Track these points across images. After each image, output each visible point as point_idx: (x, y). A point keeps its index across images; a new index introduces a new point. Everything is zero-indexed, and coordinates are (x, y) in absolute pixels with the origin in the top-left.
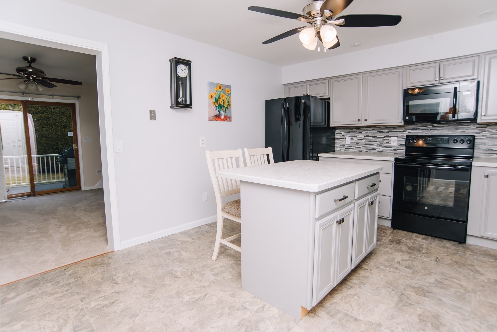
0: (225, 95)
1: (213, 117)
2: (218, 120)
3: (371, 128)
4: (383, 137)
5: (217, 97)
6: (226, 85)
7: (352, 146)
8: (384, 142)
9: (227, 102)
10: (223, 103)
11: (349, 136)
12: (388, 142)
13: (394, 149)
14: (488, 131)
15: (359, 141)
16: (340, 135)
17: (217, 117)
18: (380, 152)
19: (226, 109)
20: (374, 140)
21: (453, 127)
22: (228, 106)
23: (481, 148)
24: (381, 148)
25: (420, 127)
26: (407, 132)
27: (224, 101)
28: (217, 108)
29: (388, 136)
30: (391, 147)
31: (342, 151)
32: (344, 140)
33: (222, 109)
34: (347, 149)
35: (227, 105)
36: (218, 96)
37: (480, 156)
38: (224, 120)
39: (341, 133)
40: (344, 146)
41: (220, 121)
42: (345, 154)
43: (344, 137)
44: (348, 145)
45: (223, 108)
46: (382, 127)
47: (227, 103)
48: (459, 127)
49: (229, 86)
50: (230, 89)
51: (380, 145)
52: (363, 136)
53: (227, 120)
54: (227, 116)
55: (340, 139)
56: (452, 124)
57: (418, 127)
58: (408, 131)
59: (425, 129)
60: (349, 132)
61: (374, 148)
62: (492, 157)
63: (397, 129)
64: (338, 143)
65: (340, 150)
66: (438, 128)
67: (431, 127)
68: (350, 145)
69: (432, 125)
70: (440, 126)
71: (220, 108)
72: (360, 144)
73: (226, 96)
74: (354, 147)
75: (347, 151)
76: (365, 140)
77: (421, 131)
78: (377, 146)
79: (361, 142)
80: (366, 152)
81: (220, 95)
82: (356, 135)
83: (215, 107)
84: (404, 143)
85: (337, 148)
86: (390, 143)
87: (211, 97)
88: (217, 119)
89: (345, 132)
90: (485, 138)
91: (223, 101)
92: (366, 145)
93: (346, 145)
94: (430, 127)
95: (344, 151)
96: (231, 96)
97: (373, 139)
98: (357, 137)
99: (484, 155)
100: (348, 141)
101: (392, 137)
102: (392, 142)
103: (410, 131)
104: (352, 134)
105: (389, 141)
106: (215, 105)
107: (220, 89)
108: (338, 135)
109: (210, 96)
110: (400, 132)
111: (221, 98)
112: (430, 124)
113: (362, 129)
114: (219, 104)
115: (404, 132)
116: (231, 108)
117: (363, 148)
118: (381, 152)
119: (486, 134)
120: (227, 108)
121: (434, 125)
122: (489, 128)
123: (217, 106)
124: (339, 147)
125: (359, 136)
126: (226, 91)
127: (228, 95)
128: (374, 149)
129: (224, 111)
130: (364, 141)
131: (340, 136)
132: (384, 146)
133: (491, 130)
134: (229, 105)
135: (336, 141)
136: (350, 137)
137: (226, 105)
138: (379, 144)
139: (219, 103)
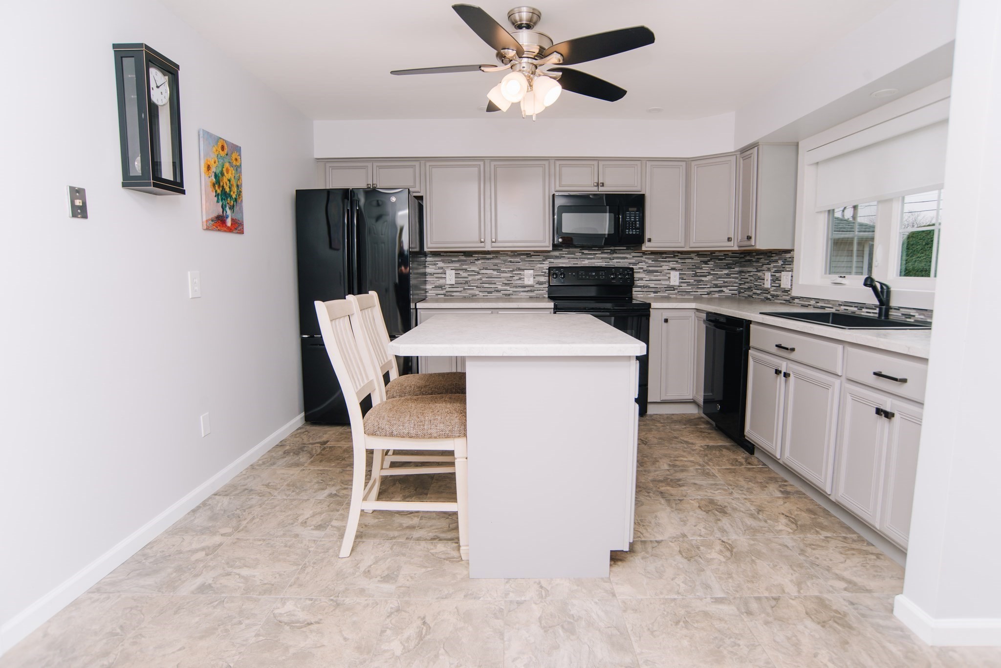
0: (232, 169)
1: (212, 221)
2: (222, 228)
3: (490, 254)
4: (511, 270)
5: (218, 172)
6: (232, 144)
7: (457, 286)
8: (514, 278)
9: (235, 185)
10: (229, 187)
11: (451, 269)
12: (520, 279)
13: (529, 289)
14: (644, 261)
15: (470, 278)
16: (434, 267)
17: (219, 222)
18: (506, 295)
19: (234, 202)
20: (496, 275)
21: (607, 255)
22: (238, 197)
23: (638, 285)
24: (508, 288)
25: (566, 254)
26: (548, 262)
27: (231, 183)
28: (218, 199)
29: (520, 269)
30: (524, 287)
31: (439, 296)
32: (443, 276)
33: (228, 203)
34: (449, 293)
35: (236, 194)
36: (220, 169)
37: (638, 296)
38: (231, 229)
39: (437, 263)
40: (443, 288)
41: (225, 231)
42: (445, 301)
43: (442, 271)
44: (450, 285)
45: (229, 199)
46: (509, 253)
47: (235, 189)
48: (613, 255)
49: (238, 146)
50: (240, 155)
51: (506, 284)
52: (478, 269)
53: (236, 229)
54: (236, 219)
55: (435, 275)
56: (605, 251)
57: (563, 254)
59: (572, 258)
60: (453, 262)
61: (496, 289)
62: (649, 296)
63: (533, 257)
64: (432, 282)
65: (435, 295)
66: (589, 257)
67: (581, 254)
68: (454, 285)
69: (581, 251)
70: (591, 254)
71: (225, 200)
72: (473, 283)
73: (234, 172)
74: (462, 289)
75: (449, 297)
76: (481, 276)
77: (567, 261)
78: (502, 286)
79: (473, 280)
80: (484, 296)
81: (223, 168)
82: (464, 267)
83: (215, 196)
84: (544, 279)
85: (431, 293)
86: (522, 279)
87: (208, 170)
88: (219, 226)
89: (443, 261)
90: (642, 271)
91: (228, 182)
92: (483, 285)
93: (446, 286)
94: (578, 254)
95: (443, 296)
96: (241, 172)
97: (495, 273)
98: (466, 270)
99: (642, 294)
100: (450, 277)
101: (525, 271)
102: (526, 279)
103: (552, 260)
104: (457, 265)
105: (521, 277)
106: (216, 191)
107: (223, 152)
108: (430, 267)
109: (207, 166)
110: (537, 262)
111: (225, 174)
112: (578, 249)
113: (474, 257)
114: (222, 189)
115: (544, 262)
116: (242, 201)
117: (478, 290)
118: (509, 295)
119: (643, 265)
120: (236, 199)
121: (583, 251)
122: (646, 258)
123: (218, 194)
124: (434, 290)
125: (470, 268)
126: (234, 159)
127: (237, 170)
128: (498, 291)
129: (230, 208)
130: (479, 277)
131: (435, 270)
132: (513, 285)
133: (647, 260)
134: (239, 193)
135: (429, 278)
136: (454, 271)
137: (234, 193)
138: (505, 282)
139: (223, 187)
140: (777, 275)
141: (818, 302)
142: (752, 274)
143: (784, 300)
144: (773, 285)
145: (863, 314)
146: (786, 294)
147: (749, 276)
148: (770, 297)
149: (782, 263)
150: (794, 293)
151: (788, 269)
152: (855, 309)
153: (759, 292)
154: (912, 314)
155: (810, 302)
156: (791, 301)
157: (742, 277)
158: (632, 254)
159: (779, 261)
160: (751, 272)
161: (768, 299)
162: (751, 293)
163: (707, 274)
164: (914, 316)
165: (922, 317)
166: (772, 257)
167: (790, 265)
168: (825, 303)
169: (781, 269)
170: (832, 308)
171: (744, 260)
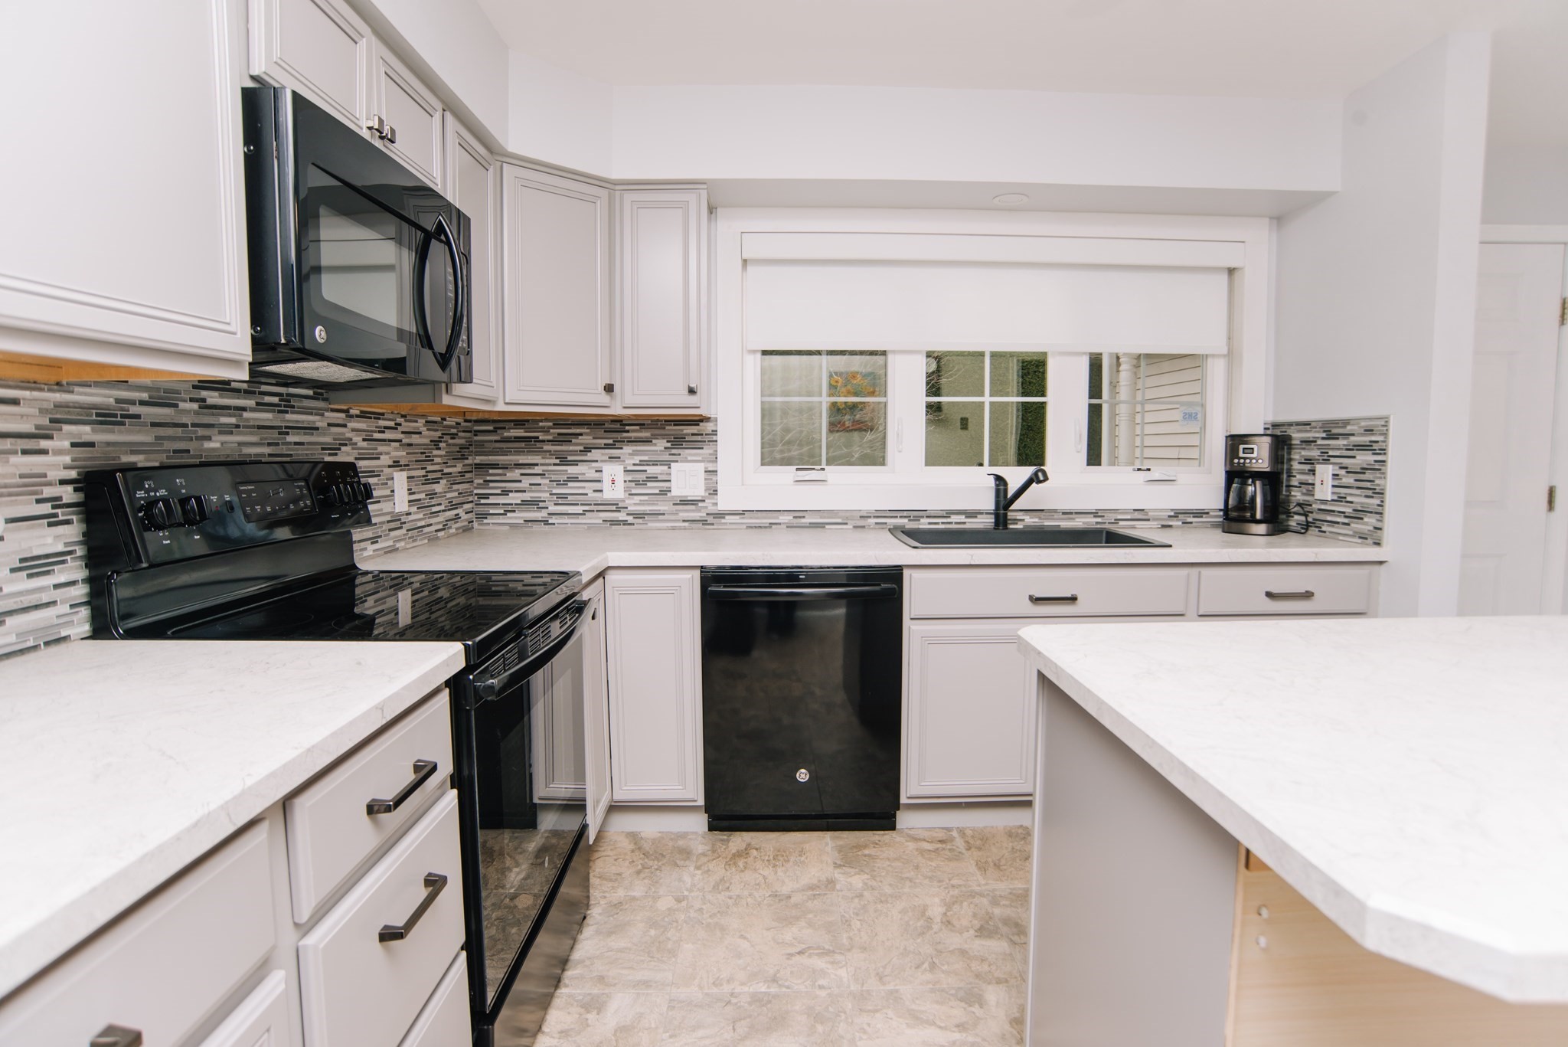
21: (269, 416)
48: (288, 416)
58: (66, 428)
140: (652, 470)
141: (804, 517)
142: (538, 470)
143: (684, 521)
144: (634, 492)
145: (921, 527)
146: (693, 507)
147: (522, 475)
148: (630, 519)
149: (669, 445)
150: (724, 503)
151: (689, 458)
152: (906, 521)
153: (579, 509)
154: (1018, 518)
155: (778, 518)
156: (710, 519)
157: (488, 478)
158: (327, 414)
159: (654, 441)
160: (537, 465)
161: (615, 523)
162: (541, 515)
163: (438, 475)
164: (1023, 520)
165: (1037, 520)
166: (628, 431)
167: (702, 448)
168: (821, 518)
169: (667, 457)
170: (846, 524)
171: (497, 438)
